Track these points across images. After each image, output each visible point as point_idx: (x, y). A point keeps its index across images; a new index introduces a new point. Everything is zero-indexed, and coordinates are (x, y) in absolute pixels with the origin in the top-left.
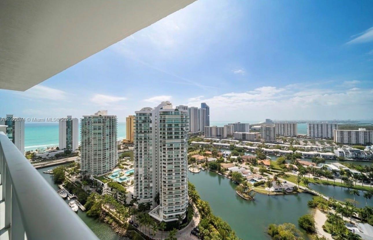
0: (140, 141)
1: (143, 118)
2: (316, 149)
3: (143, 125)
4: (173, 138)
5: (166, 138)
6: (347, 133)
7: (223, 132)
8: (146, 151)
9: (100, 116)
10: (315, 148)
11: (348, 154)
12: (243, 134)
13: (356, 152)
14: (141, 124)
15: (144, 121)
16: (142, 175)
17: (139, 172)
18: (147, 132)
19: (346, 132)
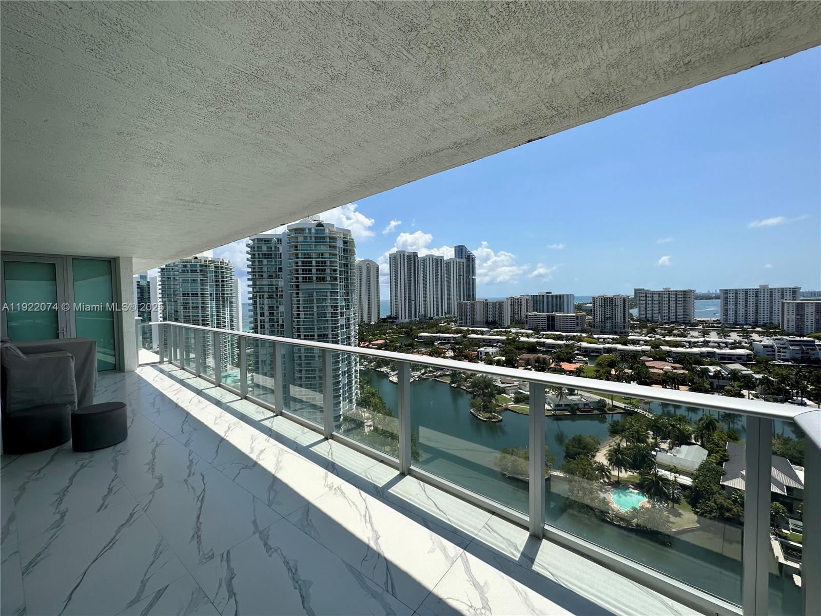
0: (260, 295)
1: (264, 248)
2: (716, 345)
3: (265, 261)
4: (314, 279)
5: (300, 279)
6: (814, 307)
7: (501, 314)
8: (273, 313)
9: (196, 260)
10: (715, 343)
11: (784, 350)
12: (548, 317)
13: (805, 345)
14: (262, 261)
15: (268, 255)
16: (265, 361)
17: (260, 357)
18: (274, 276)
19: (810, 305)
